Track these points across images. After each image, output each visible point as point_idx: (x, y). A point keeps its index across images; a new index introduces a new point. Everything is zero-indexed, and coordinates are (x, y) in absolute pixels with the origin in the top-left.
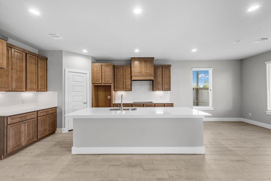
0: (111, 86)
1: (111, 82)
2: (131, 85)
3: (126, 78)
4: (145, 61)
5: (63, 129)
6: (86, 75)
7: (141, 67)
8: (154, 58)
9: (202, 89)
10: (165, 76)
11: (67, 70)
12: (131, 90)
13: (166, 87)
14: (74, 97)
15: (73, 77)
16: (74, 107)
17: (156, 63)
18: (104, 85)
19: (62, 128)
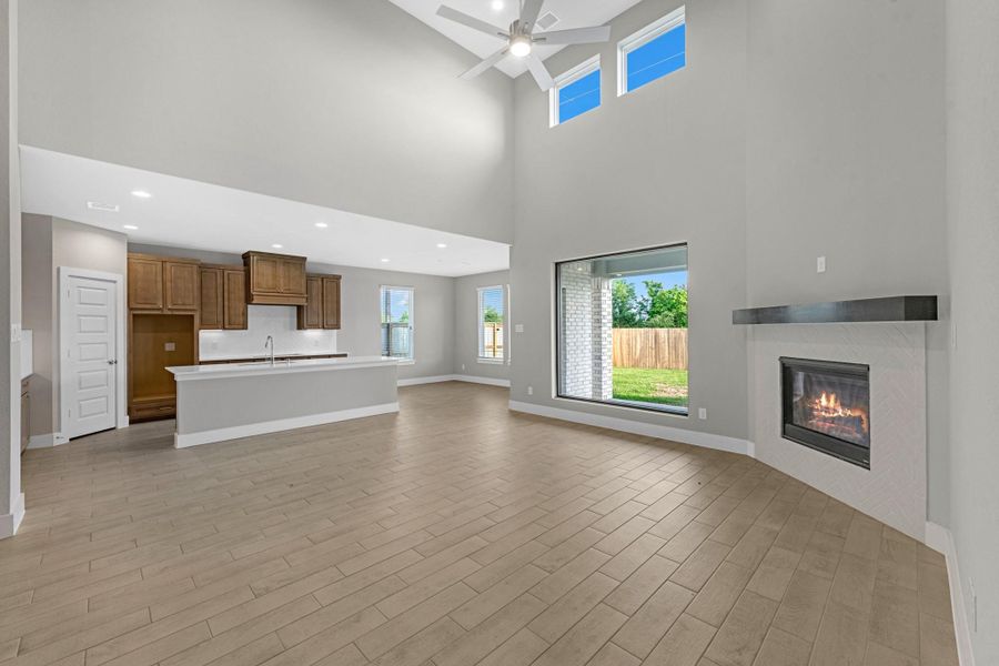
0: (192, 316)
1: (195, 307)
2: (245, 314)
3: (232, 296)
4: (285, 263)
5: (55, 434)
6: (112, 284)
7: (275, 277)
8: (305, 259)
9: (397, 325)
10: (329, 298)
11: (65, 271)
12: (245, 327)
13: (332, 321)
14: (83, 346)
15: (80, 292)
16: (82, 374)
17: (309, 268)
18: (169, 313)
19: (52, 432)
